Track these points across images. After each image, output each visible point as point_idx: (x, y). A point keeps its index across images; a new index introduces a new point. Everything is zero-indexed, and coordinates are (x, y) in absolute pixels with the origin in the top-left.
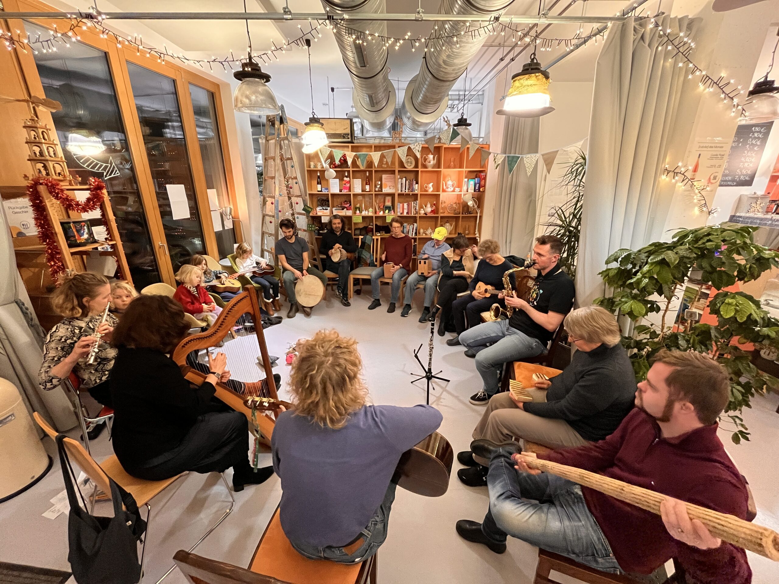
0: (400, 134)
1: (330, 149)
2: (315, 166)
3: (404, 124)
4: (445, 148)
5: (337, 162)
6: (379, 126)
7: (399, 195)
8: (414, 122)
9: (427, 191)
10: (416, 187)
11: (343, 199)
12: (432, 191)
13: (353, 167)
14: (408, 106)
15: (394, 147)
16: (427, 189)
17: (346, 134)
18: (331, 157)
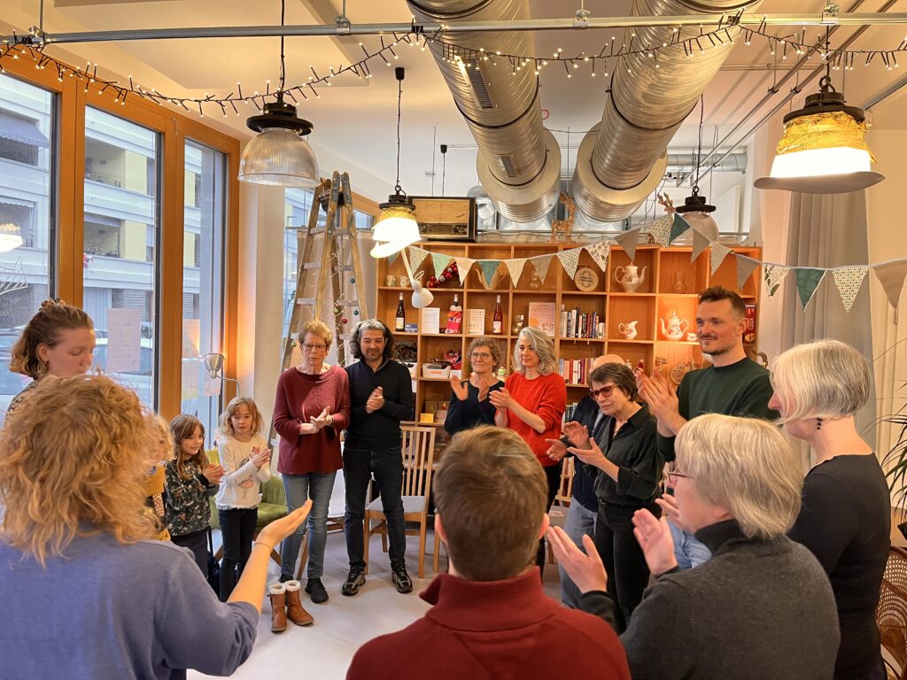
0: (567, 226)
1: (428, 252)
2: (397, 283)
3: (576, 207)
4: (662, 253)
5: (439, 276)
6: (527, 211)
7: (562, 342)
8: (598, 205)
9: (624, 337)
10: (600, 327)
11: (447, 347)
12: (635, 339)
13: (470, 287)
14: (585, 177)
15: (555, 249)
16: (625, 332)
17: (460, 226)
18: (428, 267)
